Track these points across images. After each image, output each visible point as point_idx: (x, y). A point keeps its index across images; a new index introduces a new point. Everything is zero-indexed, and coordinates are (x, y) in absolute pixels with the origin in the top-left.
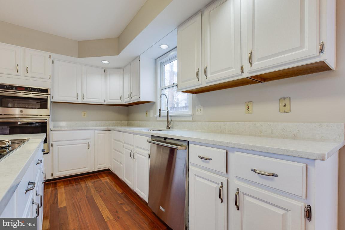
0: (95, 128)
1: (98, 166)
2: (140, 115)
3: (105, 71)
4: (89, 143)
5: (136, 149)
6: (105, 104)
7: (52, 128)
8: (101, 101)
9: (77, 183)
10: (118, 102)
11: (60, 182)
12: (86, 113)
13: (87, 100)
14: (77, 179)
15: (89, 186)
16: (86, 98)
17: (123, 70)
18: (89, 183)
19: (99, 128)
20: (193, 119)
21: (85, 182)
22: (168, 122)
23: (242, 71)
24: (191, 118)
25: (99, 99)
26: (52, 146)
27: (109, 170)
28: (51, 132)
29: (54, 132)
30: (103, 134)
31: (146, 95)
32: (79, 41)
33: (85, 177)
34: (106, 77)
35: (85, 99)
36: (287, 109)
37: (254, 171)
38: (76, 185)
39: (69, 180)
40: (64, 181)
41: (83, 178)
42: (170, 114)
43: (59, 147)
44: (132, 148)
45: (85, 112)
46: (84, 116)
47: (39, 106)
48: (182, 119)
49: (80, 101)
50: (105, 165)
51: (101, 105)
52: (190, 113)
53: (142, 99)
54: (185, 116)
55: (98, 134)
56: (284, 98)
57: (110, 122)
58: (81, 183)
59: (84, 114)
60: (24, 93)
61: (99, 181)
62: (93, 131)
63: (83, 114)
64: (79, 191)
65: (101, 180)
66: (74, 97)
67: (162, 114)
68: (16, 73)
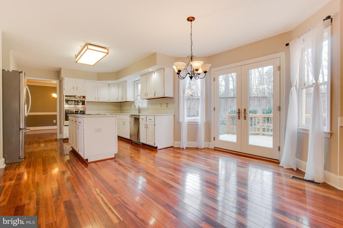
2: (128, 108)
3: (109, 85)
5: (125, 121)
6: (109, 102)
8: (107, 100)
10: (116, 101)
13: (100, 100)
17: (119, 85)
22: (139, 111)
23: (154, 96)
24: (147, 109)
31: (130, 98)
32: (98, 73)
34: (109, 87)
36: (167, 106)
37: (149, 119)
42: (140, 107)
44: (123, 121)
48: (144, 109)
49: (97, 101)
51: (107, 102)
53: (128, 101)
54: (145, 108)
56: (167, 103)
67: (136, 107)
68: (73, 90)
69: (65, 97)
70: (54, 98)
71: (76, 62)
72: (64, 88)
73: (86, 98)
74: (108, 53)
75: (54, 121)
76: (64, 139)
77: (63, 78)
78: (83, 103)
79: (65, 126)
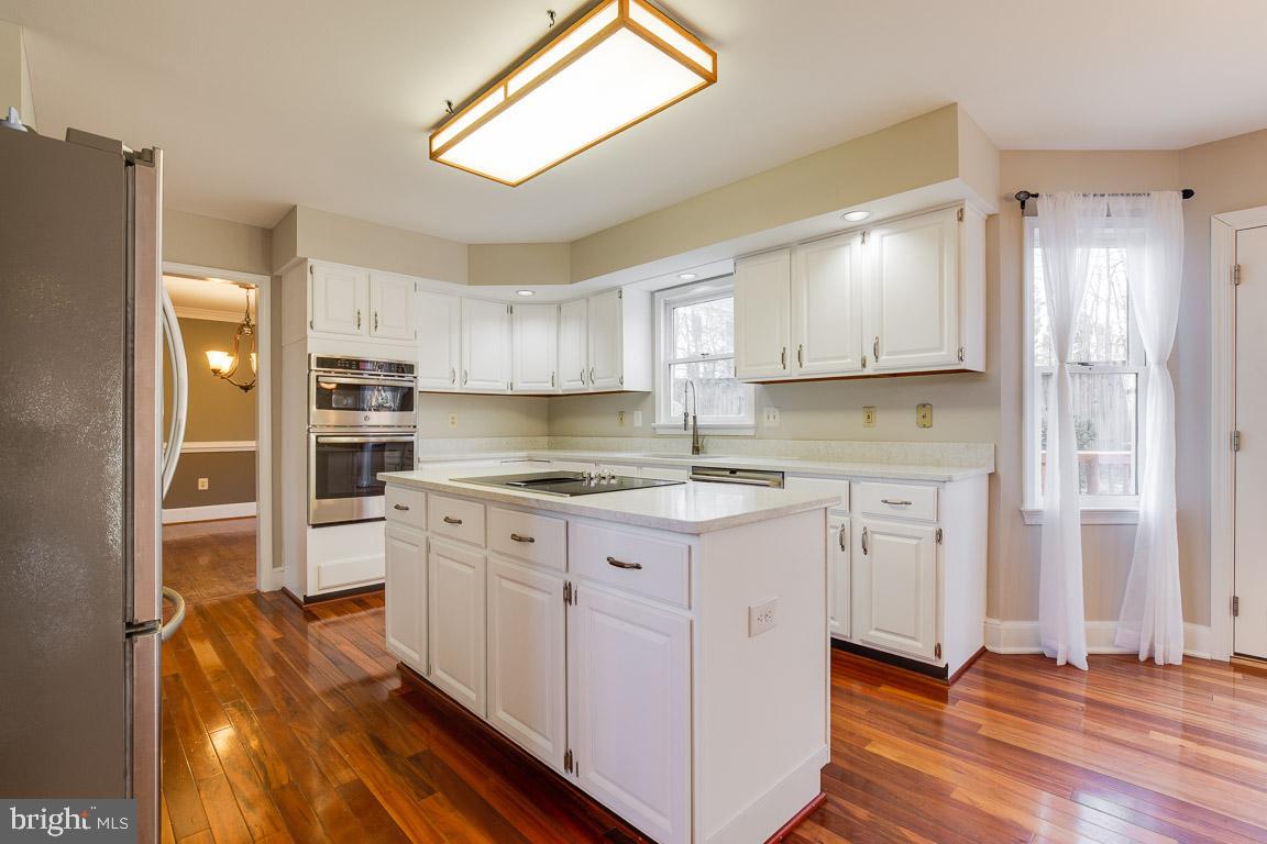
3: (510, 310)
6: (509, 392)
8: (500, 387)
12: (455, 415)
13: (472, 386)
17: (559, 310)
19: (512, 454)
20: (757, 434)
22: (697, 440)
23: (864, 365)
24: (752, 433)
25: (497, 381)
32: (470, 246)
34: (511, 322)
35: (469, 381)
36: (926, 421)
37: (886, 502)
42: (698, 423)
45: (453, 415)
46: (453, 423)
48: (728, 434)
52: (750, 421)
53: (624, 388)
54: (737, 428)
56: (924, 406)
59: (453, 418)
63: (450, 420)
66: (446, 379)
68: (356, 330)
69: (314, 367)
70: (216, 372)
71: (434, 156)
72: (309, 319)
73: (419, 372)
74: (711, 79)
75: (201, 480)
76: (308, 600)
77: (306, 259)
78: (406, 401)
79: (315, 526)
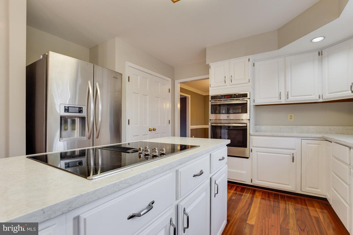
0: (303, 135)
1: (307, 188)
3: (320, 54)
4: (293, 154)
7: (252, 133)
8: (314, 98)
9: (275, 200)
11: (259, 191)
12: (293, 115)
13: (292, 99)
14: (278, 195)
15: (289, 212)
16: (292, 96)
18: (290, 206)
21: (286, 203)
26: (251, 151)
27: (325, 200)
28: (251, 137)
29: (253, 137)
30: (316, 145)
32: (278, 29)
33: (287, 196)
34: (321, 60)
35: (290, 97)
38: (274, 201)
39: (269, 193)
40: (263, 192)
41: (285, 198)
43: (258, 153)
46: (291, 119)
47: (240, 111)
49: (283, 101)
50: (319, 190)
51: (316, 103)
55: (307, 144)
57: (332, 128)
58: (280, 201)
59: (291, 116)
60: (230, 100)
61: (305, 210)
62: (300, 139)
63: (289, 117)
64: (274, 213)
65: (308, 209)
66: (276, 98)
68: (224, 84)
72: (210, 84)
77: (209, 64)
